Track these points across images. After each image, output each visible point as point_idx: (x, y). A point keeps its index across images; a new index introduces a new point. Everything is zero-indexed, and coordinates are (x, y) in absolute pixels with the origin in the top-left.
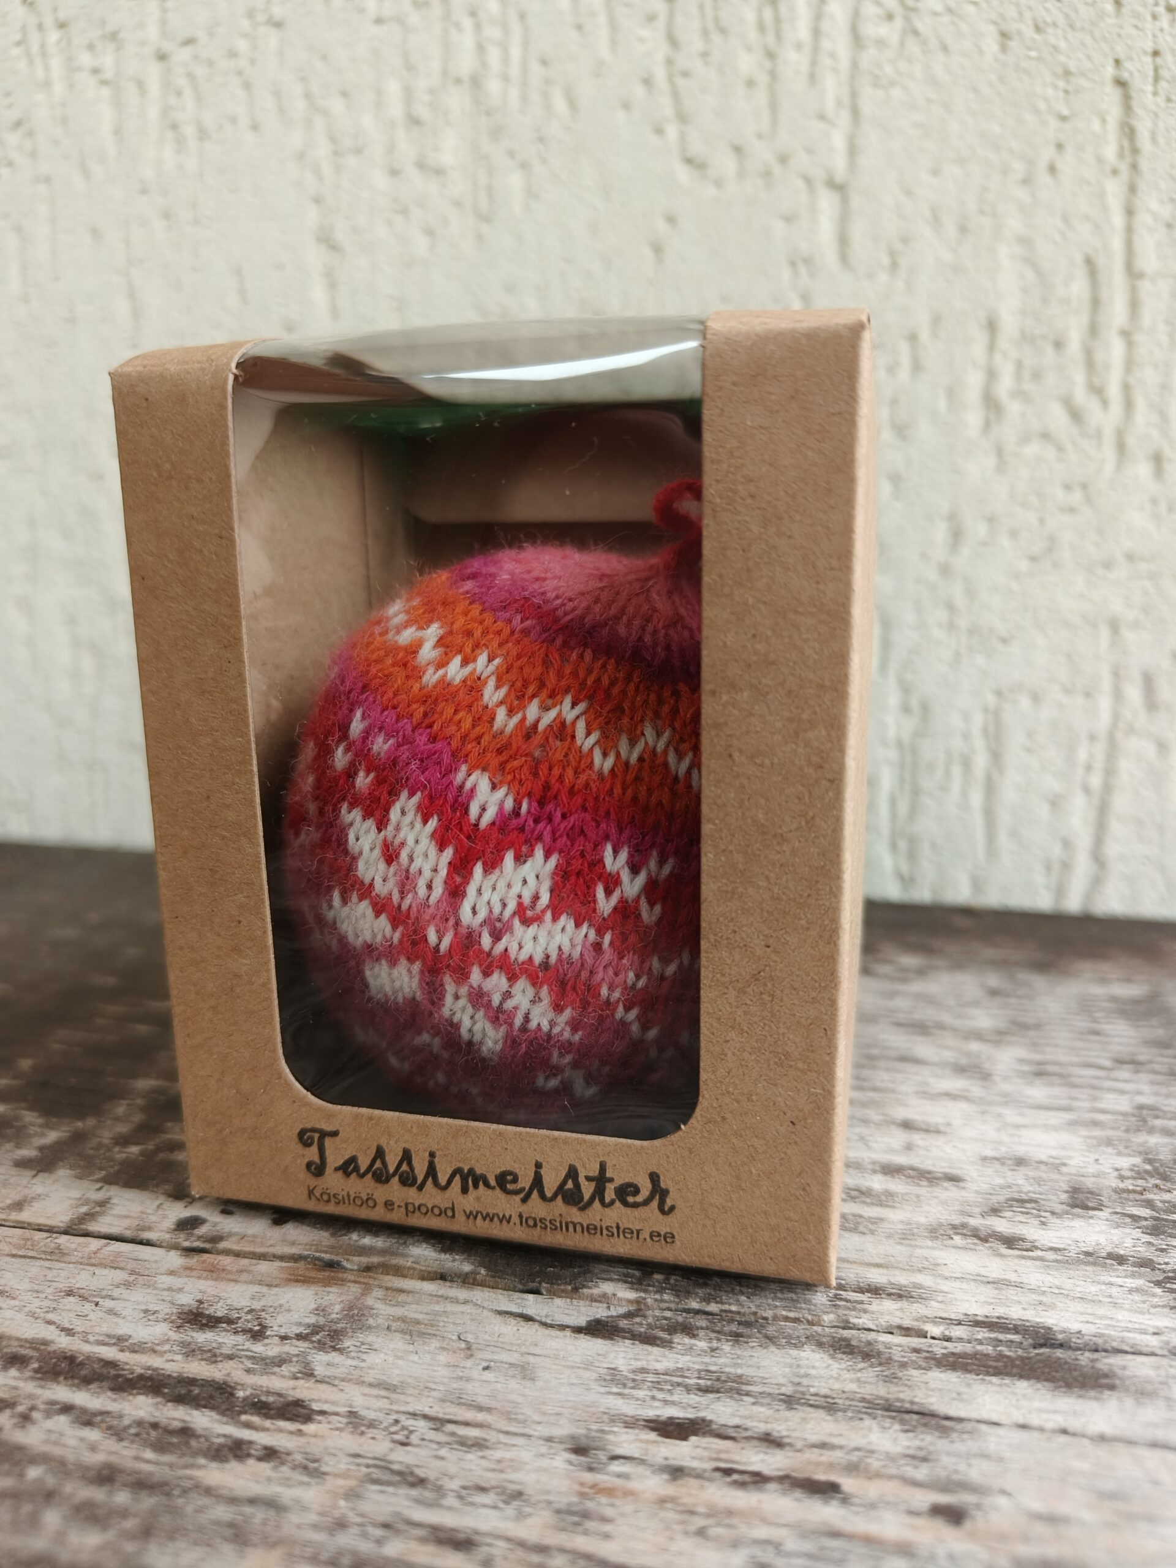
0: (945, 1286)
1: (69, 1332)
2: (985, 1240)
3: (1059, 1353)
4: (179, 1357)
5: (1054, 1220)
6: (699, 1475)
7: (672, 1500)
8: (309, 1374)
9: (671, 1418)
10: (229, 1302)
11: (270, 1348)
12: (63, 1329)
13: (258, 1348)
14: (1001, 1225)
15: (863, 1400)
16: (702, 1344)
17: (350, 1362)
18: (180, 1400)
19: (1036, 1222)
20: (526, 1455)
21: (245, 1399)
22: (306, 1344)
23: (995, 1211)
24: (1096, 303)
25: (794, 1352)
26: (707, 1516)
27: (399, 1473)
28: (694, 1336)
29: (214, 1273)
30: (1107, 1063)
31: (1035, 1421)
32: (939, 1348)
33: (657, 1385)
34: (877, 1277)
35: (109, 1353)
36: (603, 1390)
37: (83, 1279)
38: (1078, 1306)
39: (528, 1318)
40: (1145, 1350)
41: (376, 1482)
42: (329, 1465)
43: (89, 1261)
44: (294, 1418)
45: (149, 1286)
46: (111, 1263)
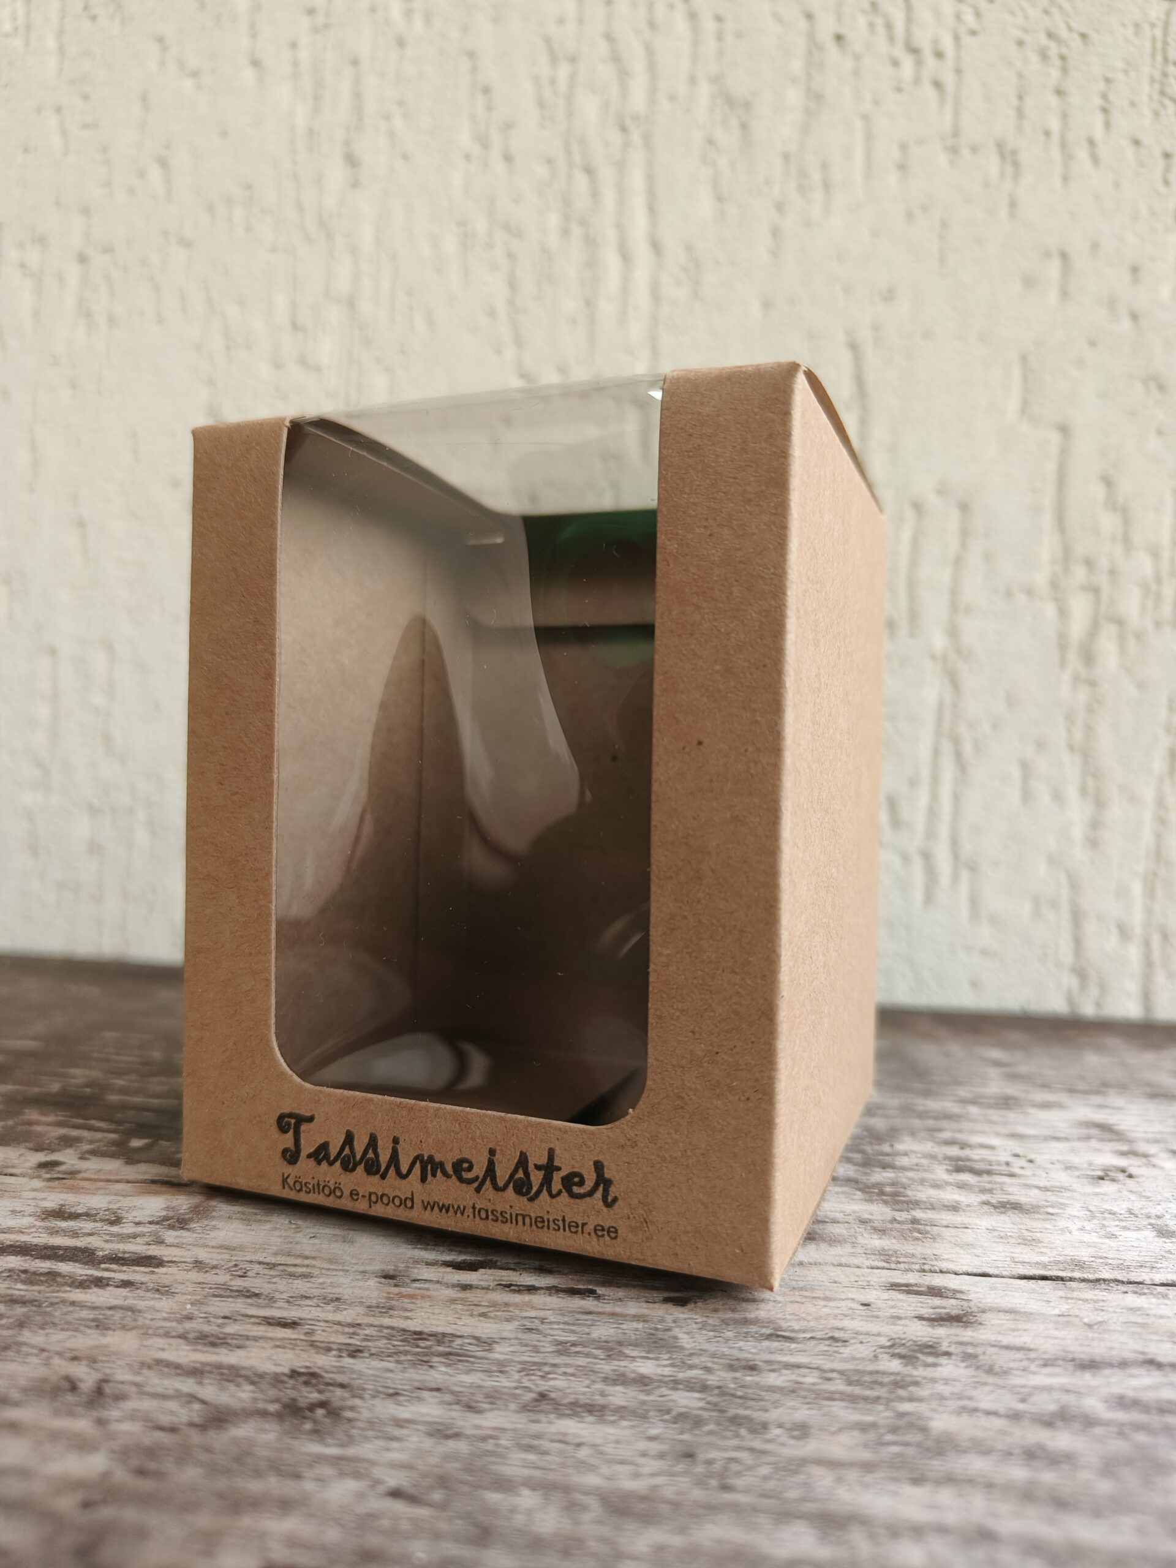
4: (44, 1235)
6: (483, 1288)
7: (462, 1300)
8: (160, 1242)
10: (88, 1205)
13: (115, 1229)
17: (195, 1235)
20: (343, 1280)
21: (104, 1256)
22: (158, 1227)
26: (489, 1307)
27: (237, 1291)
29: (74, 1190)
41: (219, 1296)
42: (178, 1289)
44: (147, 1265)
45: (14, 1197)
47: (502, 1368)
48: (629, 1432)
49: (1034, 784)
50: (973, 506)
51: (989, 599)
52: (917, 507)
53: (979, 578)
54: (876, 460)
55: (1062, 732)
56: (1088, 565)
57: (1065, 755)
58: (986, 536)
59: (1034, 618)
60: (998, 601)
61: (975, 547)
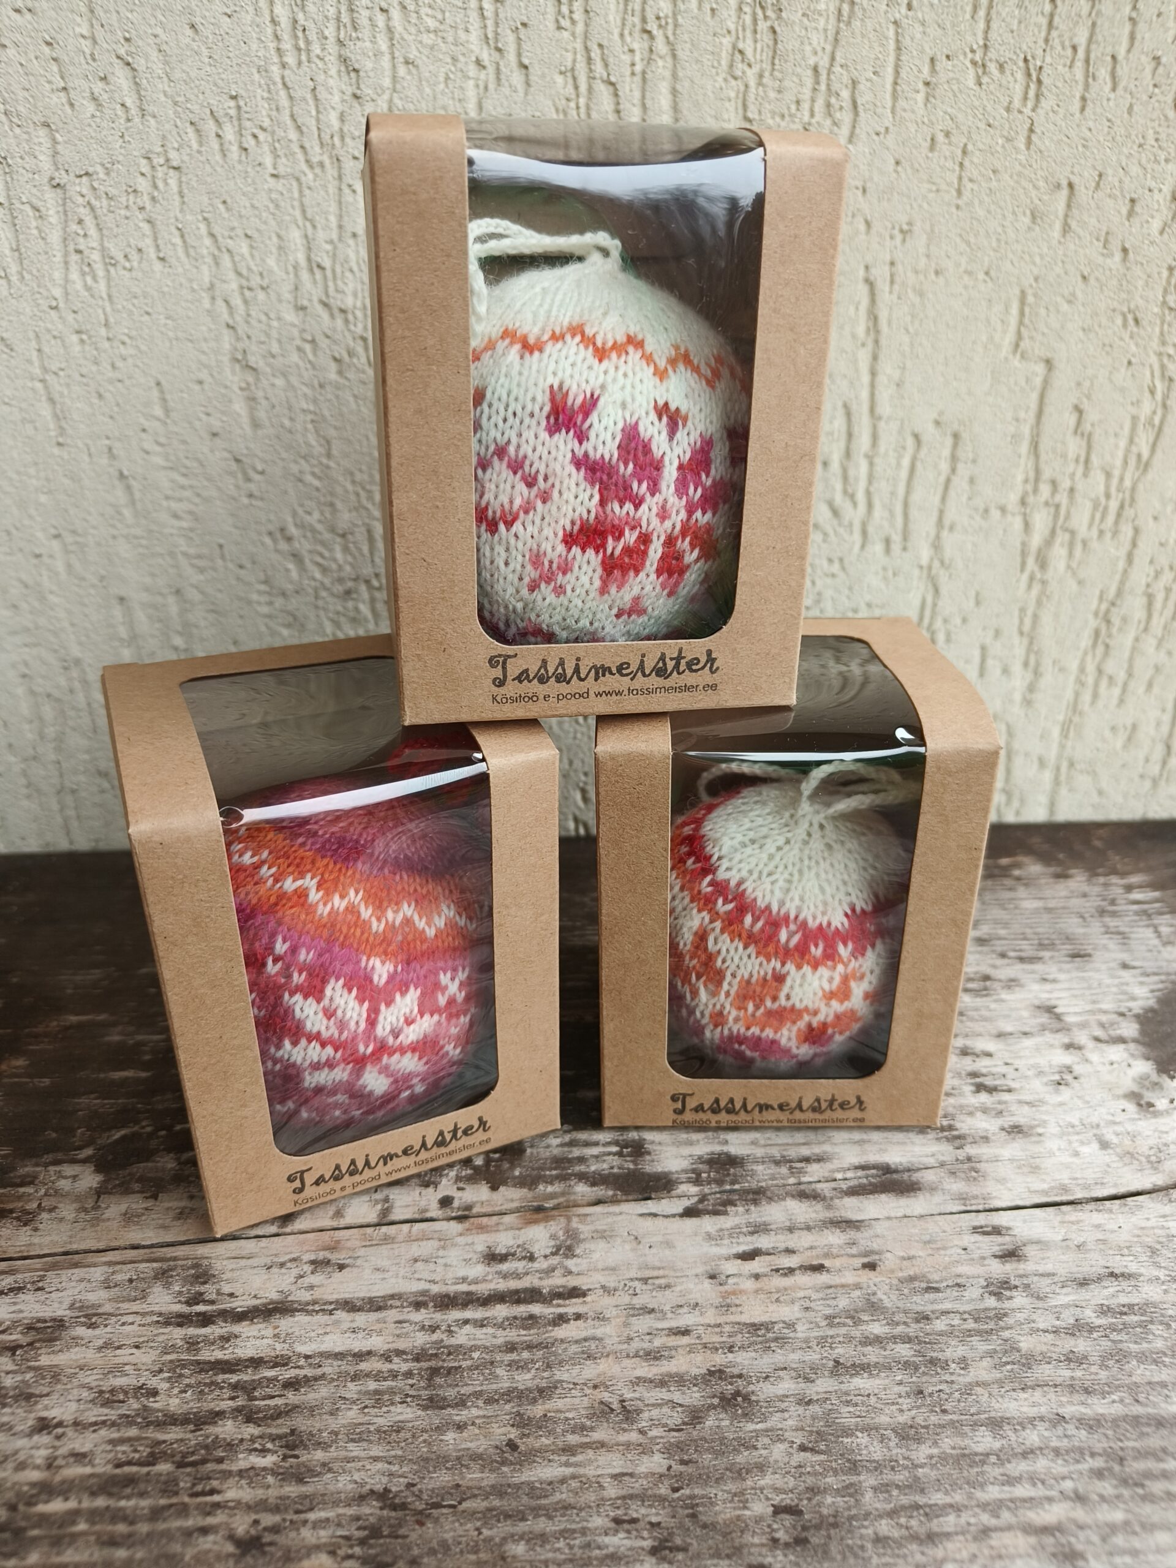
0: (837, 1149)
1: (433, 1282)
3: (895, 1176)
4: (500, 1281)
6: (765, 1275)
7: (761, 1289)
8: (570, 1273)
9: (744, 1251)
10: (503, 1244)
11: (544, 1264)
12: (430, 1282)
13: (536, 1265)
15: (821, 1221)
16: (741, 1209)
17: (585, 1261)
18: (518, 1302)
20: (691, 1286)
21: (548, 1293)
22: (558, 1257)
24: (850, 435)
25: (783, 1203)
26: (777, 1292)
27: (641, 1309)
28: (735, 1205)
29: (482, 1229)
31: (893, 1215)
32: (844, 1186)
33: (731, 1236)
35: (464, 1288)
36: (708, 1245)
37: (416, 1250)
38: (897, 1150)
39: (655, 1215)
40: (930, 1166)
41: (633, 1315)
42: (607, 1314)
43: (410, 1239)
44: (578, 1296)
45: (454, 1245)
46: (424, 1237)
47: (807, 1343)
48: (887, 1381)
49: (990, 662)
50: (965, 435)
51: (971, 517)
52: (916, 437)
53: (964, 499)
54: (885, 394)
55: (1016, 621)
56: (1054, 483)
57: (1016, 640)
58: (974, 461)
59: (1005, 531)
60: (978, 518)
61: (964, 470)
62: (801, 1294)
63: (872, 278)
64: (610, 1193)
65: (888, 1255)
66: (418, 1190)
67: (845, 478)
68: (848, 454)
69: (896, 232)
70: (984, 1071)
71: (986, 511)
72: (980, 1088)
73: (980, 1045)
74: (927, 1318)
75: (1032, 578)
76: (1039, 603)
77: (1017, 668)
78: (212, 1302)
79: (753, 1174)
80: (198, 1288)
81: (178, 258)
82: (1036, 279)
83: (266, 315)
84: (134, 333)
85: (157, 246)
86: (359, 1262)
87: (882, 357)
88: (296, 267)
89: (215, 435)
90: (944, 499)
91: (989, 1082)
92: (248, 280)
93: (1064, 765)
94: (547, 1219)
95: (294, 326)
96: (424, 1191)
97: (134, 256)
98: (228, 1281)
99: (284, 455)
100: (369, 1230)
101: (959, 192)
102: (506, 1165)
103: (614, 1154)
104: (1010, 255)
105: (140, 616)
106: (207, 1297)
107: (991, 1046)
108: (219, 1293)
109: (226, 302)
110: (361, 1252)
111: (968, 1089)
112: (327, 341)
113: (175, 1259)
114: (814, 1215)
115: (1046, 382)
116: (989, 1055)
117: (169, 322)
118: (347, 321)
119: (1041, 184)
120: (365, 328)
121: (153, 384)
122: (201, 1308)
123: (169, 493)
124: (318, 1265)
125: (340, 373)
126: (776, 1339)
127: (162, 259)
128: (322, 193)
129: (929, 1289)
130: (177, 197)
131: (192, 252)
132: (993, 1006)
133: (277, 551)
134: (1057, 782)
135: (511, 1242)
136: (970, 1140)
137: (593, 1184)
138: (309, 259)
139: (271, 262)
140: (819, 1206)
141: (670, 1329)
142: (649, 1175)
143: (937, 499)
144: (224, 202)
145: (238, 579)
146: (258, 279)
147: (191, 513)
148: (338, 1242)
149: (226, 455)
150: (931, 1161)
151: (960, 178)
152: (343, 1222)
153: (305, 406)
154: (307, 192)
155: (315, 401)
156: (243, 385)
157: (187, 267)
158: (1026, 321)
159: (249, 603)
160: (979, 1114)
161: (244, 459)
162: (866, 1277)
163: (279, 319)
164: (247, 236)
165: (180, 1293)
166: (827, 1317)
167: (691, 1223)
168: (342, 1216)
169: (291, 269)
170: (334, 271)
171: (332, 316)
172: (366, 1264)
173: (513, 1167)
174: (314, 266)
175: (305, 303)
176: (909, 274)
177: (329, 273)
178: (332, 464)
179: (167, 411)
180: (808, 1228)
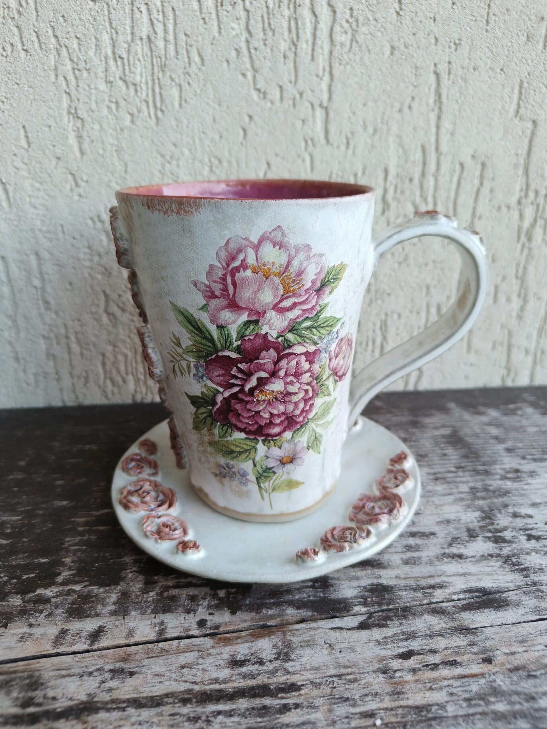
0: (451, 579)
1: (195, 683)
2: (453, 558)
3: (490, 596)
4: (241, 680)
5: (467, 544)
6: (420, 670)
8: (289, 673)
9: (402, 652)
10: (242, 653)
11: (269, 667)
12: (193, 683)
13: (265, 668)
14: (454, 550)
15: (449, 629)
16: (397, 622)
17: (298, 664)
18: (255, 696)
19: (463, 546)
20: (371, 680)
21: (275, 688)
22: (279, 662)
23: (450, 545)
24: (424, 163)
25: (423, 617)
26: (430, 682)
27: (339, 698)
28: (392, 620)
29: (228, 642)
30: (454, 469)
31: (495, 623)
32: (460, 604)
33: (392, 642)
34: (431, 582)
35: (217, 687)
36: (379, 649)
37: (183, 660)
38: (488, 577)
39: (341, 629)
40: (511, 589)
41: (335, 704)
42: (317, 702)
43: (179, 651)
44: (295, 690)
45: (209, 655)
46: (188, 650)
47: (456, 721)
49: (500, 294)
50: (488, 163)
51: (490, 211)
52: (462, 165)
53: (487, 200)
54: (444, 139)
55: (514, 271)
56: (537, 192)
57: (514, 281)
58: (493, 179)
59: (509, 219)
60: (494, 211)
61: (487, 184)
62: (446, 683)
63: (438, 71)
64: (310, 614)
65: (498, 652)
66: (183, 615)
67: (422, 187)
68: (423, 174)
69: (452, 45)
70: (530, 526)
71: (499, 208)
72: (530, 537)
73: (524, 511)
74: (533, 698)
75: (523, 246)
76: (527, 260)
77: (514, 297)
78: (39, 705)
79: (401, 597)
80: (30, 694)
81: (35, 50)
82: (529, 74)
83: (89, 86)
84: (9, 96)
85: (22, 42)
86: (144, 670)
87: (443, 117)
88: (106, 58)
89: (59, 158)
90: (476, 200)
91: (534, 533)
92: (77, 64)
93: (539, 353)
94: (269, 634)
95: (106, 93)
96: (187, 616)
97: (9, 48)
98: (53, 688)
99: (100, 171)
100: (150, 646)
101: (487, 22)
102: (240, 597)
103: (310, 587)
104: (515, 59)
105: (13, 267)
106: (37, 701)
107: (530, 511)
108: (45, 697)
109: (65, 78)
110: (145, 662)
111: (523, 538)
112: (124, 102)
113: (15, 672)
114: (444, 625)
115: (533, 133)
116: (531, 517)
117: (31, 89)
118: (136, 91)
119: (533, 17)
120: (147, 96)
121: (20, 127)
122: (31, 710)
123: (31, 193)
124: (115, 673)
125: (132, 122)
126: (434, 719)
127: (26, 50)
128: (122, 12)
129: (529, 676)
130: (34, 12)
131: (43, 46)
132: (525, 487)
133: (94, 228)
134: (535, 362)
135: (247, 652)
136: (532, 571)
137: (298, 608)
138: (114, 53)
139: (91, 53)
140: (446, 619)
141: (361, 713)
142: (334, 600)
143: (472, 201)
144: (63, 16)
145: (73, 245)
146: (84, 64)
147: (43, 205)
148: (129, 655)
149: (65, 170)
150: (511, 585)
151: (488, 14)
152: (132, 641)
153: (112, 142)
154: (112, 11)
155: (117, 138)
156: (75, 129)
157: (41, 55)
158: (523, 98)
159: (79, 259)
160: (534, 554)
161: (76, 173)
162: (485, 668)
163: (96, 88)
164: (77, 37)
165: (17, 698)
166: (466, 700)
167: (364, 634)
168: (133, 636)
169: (103, 58)
170: (129, 60)
171: (128, 87)
172: (149, 672)
173: (244, 598)
174: (117, 56)
175: (112, 79)
176: (459, 69)
177: (126, 61)
178: (128, 177)
179: (29, 144)
180: (442, 635)
